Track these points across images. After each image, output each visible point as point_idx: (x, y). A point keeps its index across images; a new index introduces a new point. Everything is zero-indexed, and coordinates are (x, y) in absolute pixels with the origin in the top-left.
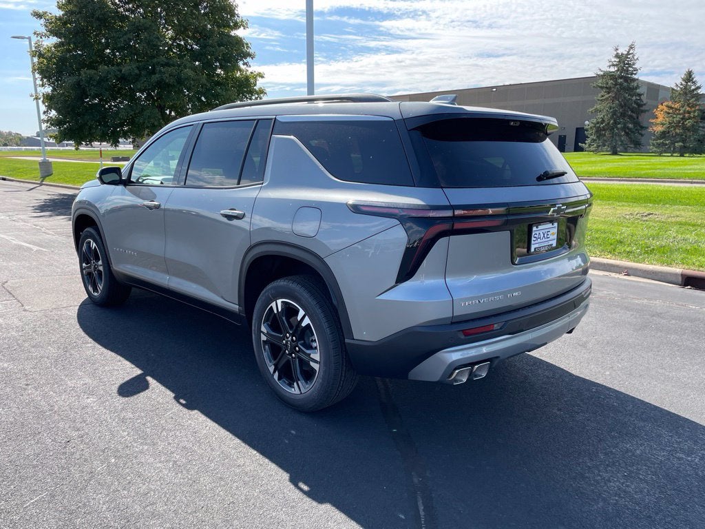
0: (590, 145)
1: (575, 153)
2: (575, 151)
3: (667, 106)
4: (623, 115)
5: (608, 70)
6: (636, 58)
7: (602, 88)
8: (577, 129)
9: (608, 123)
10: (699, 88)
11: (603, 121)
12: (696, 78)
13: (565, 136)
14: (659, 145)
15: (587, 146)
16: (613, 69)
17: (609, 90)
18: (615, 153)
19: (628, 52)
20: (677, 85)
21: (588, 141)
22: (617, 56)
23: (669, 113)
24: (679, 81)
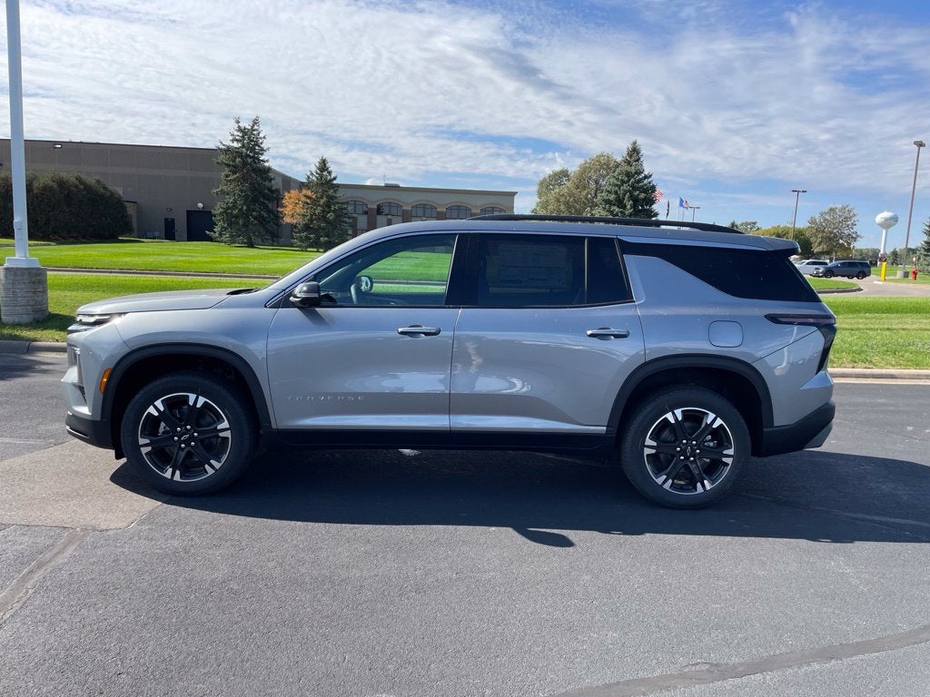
0: (221, 235)
1: (189, 243)
2: (188, 241)
3: (305, 196)
4: (255, 201)
5: (231, 144)
6: (261, 135)
7: (228, 165)
8: (188, 211)
9: (241, 210)
10: (335, 179)
11: (234, 206)
12: (332, 167)
13: (173, 220)
14: (301, 240)
15: (217, 235)
16: (236, 145)
17: (234, 169)
18: (251, 245)
19: (252, 127)
20: (312, 174)
21: (217, 229)
22: (240, 129)
23: (308, 204)
24: (314, 169)
